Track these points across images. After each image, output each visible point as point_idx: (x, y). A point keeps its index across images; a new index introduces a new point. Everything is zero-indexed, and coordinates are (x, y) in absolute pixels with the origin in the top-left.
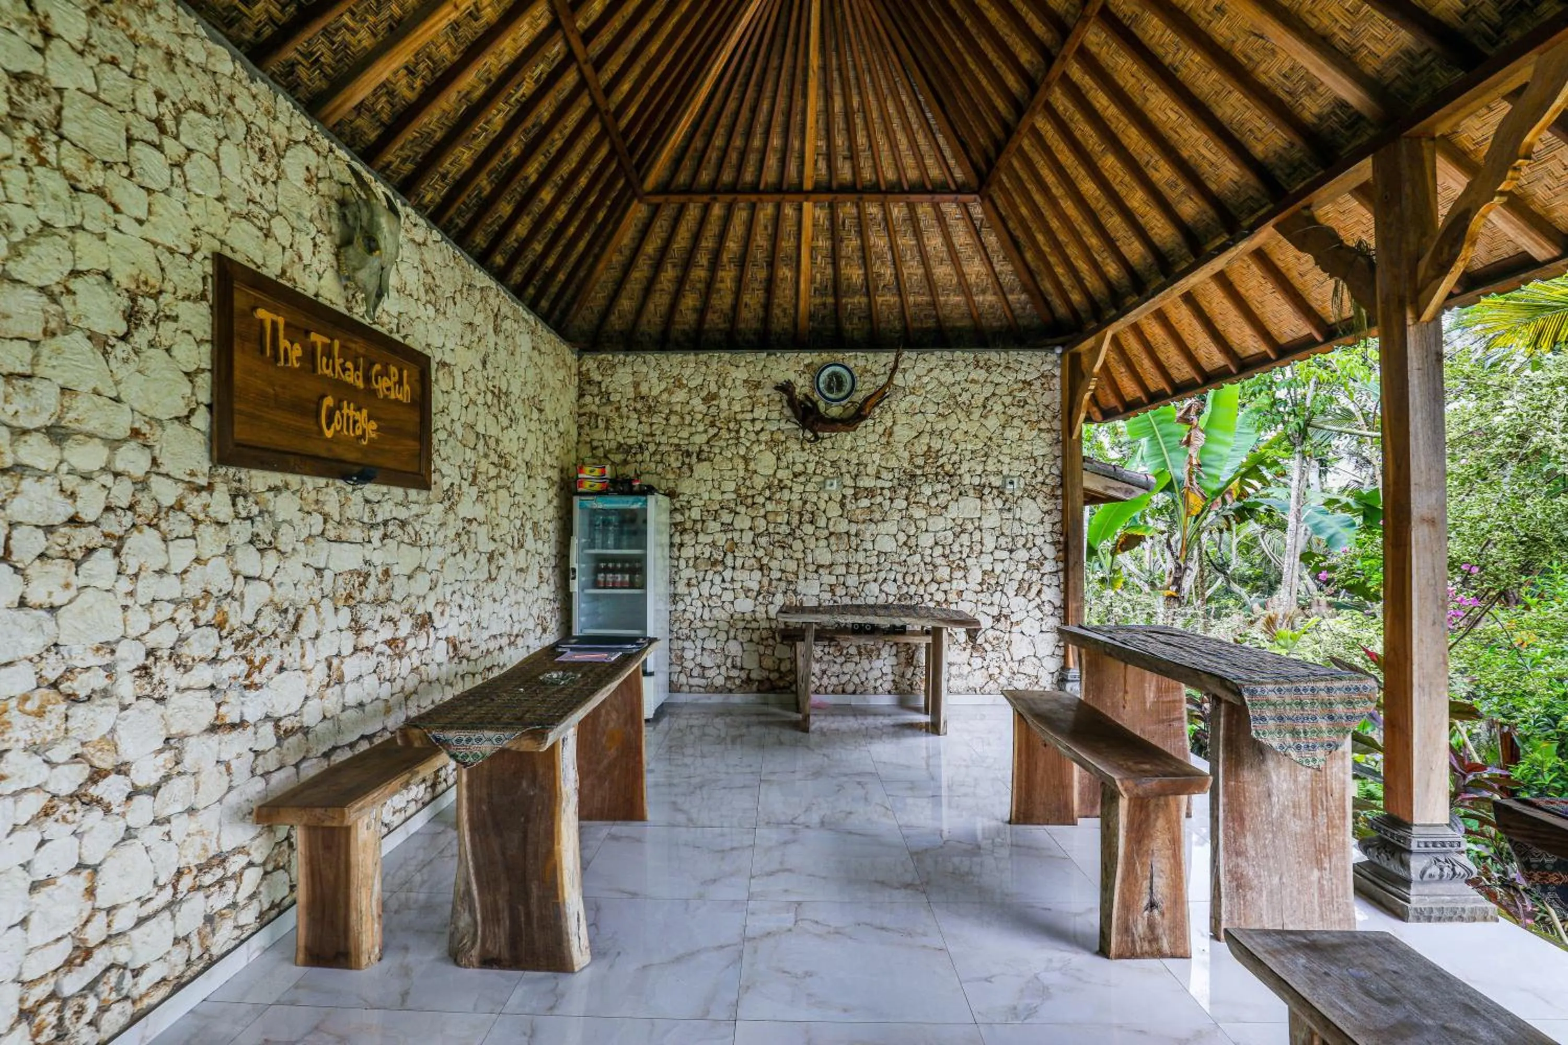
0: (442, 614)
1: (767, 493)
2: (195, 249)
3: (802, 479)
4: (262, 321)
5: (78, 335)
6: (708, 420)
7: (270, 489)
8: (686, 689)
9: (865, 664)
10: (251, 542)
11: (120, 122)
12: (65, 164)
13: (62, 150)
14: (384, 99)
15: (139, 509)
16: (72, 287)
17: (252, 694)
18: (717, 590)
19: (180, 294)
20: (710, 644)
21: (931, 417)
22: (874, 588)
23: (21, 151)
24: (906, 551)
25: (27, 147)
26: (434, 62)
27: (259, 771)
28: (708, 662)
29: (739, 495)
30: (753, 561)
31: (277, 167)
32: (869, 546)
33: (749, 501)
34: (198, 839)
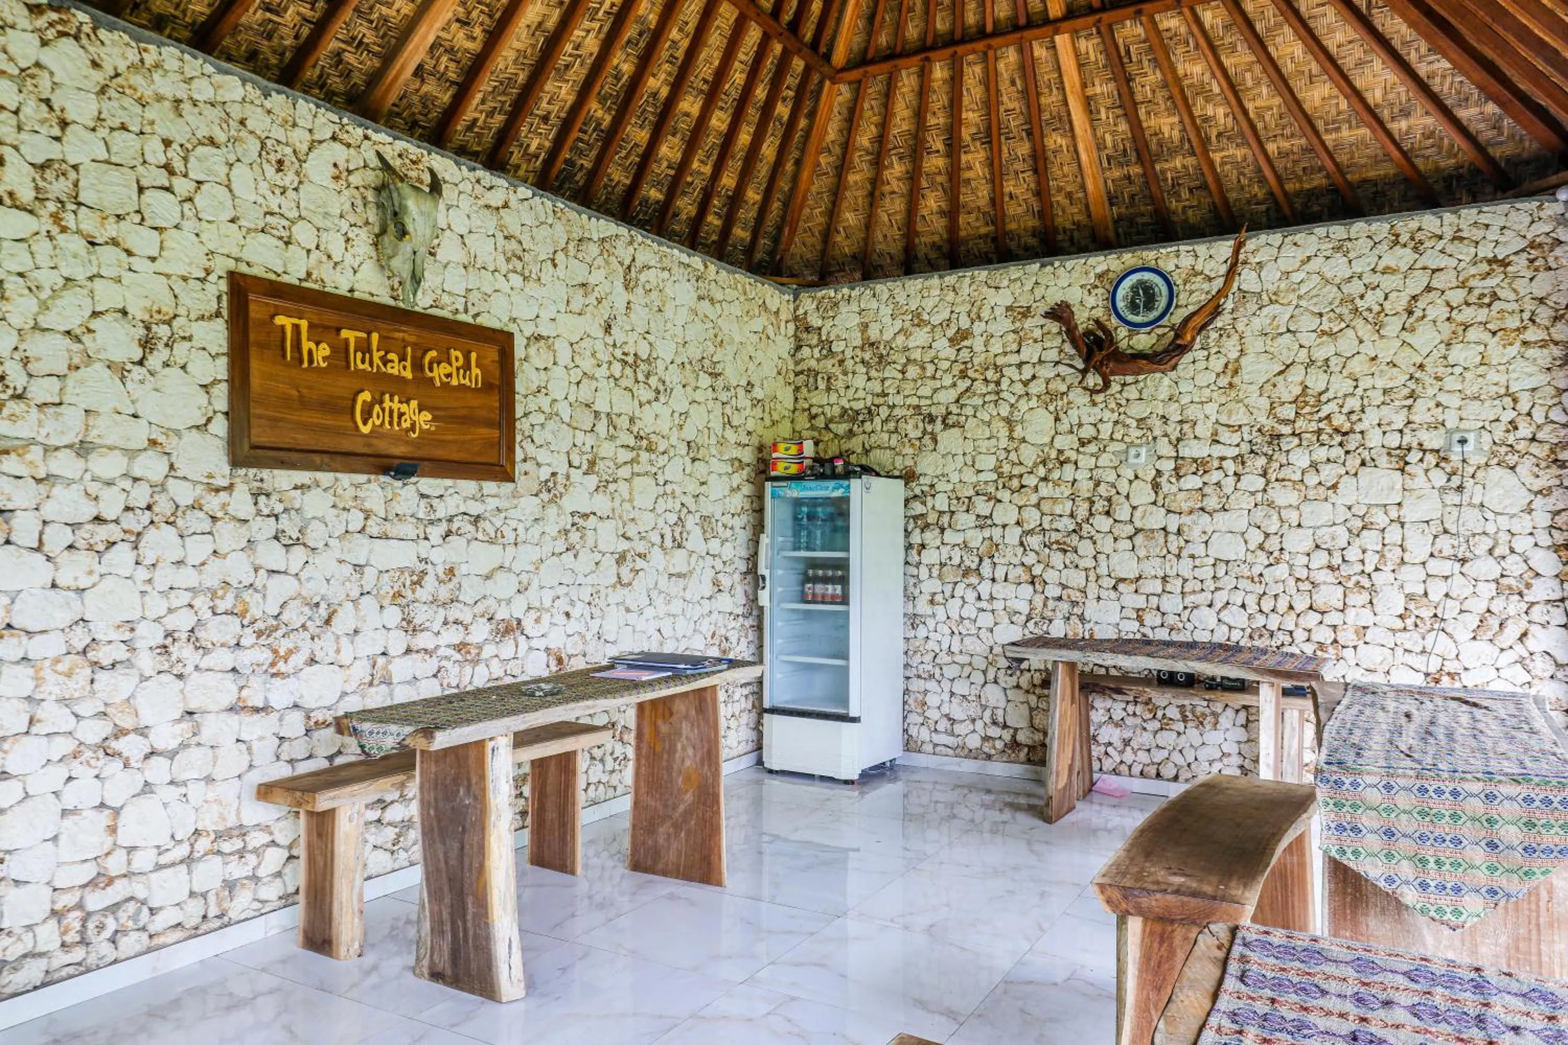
0: (537, 621)
1: (1041, 471)
2: (208, 272)
3: (1092, 448)
4: (283, 328)
5: (98, 366)
6: (957, 368)
7: (296, 488)
8: (928, 748)
9: (1193, 733)
10: (276, 538)
11: (131, 176)
12: (82, 226)
13: (80, 216)
14: (444, 59)
15: (156, 509)
16: (92, 327)
17: (277, 681)
18: (970, 611)
19: (193, 316)
20: (961, 688)
21: (1307, 339)
22: (1207, 617)
23: (46, 224)
24: (1262, 558)
25: (51, 221)
26: (487, 5)
27: (284, 756)
28: (958, 714)
29: (1000, 475)
30: (1020, 570)
31: (298, 173)
32: (1199, 550)
33: (1015, 483)
34: (215, 807)
